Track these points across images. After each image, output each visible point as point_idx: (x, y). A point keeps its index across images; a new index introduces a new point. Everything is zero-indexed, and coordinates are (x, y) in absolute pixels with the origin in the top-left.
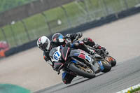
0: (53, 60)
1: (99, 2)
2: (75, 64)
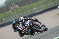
0: (26, 26)
1: (20, 11)
2: (35, 27)
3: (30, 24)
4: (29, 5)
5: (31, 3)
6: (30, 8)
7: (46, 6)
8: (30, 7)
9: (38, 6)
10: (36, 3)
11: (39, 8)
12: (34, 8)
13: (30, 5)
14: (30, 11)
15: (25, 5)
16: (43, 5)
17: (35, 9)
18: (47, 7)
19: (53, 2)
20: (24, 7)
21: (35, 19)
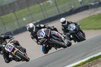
3: (46, 35)
4: (14, 12)
5: (19, 10)
6: (17, 19)
7: (43, 14)
8: (16, 16)
9: (31, 14)
10: (26, 9)
11: (32, 19)
12: (22, 18)
13: (16, 12)
14: (16, 23)
15: (8, 13)
16: (39, 12)
17: (24, 19)
18: (46, 15)
19: (56, 8)
20: (6, 16)
21: (53, 27)
